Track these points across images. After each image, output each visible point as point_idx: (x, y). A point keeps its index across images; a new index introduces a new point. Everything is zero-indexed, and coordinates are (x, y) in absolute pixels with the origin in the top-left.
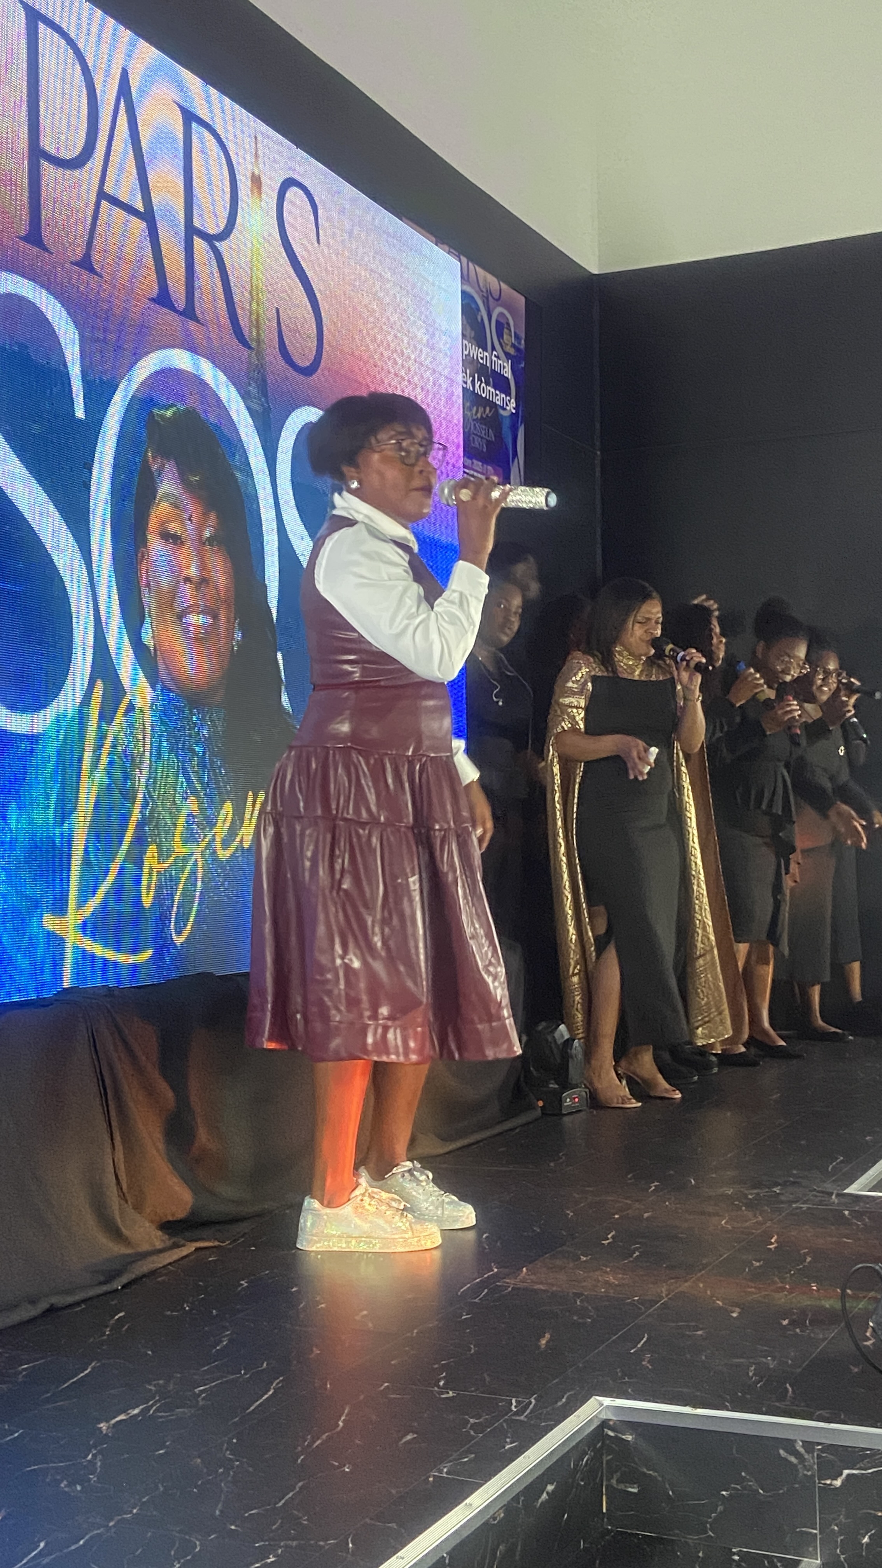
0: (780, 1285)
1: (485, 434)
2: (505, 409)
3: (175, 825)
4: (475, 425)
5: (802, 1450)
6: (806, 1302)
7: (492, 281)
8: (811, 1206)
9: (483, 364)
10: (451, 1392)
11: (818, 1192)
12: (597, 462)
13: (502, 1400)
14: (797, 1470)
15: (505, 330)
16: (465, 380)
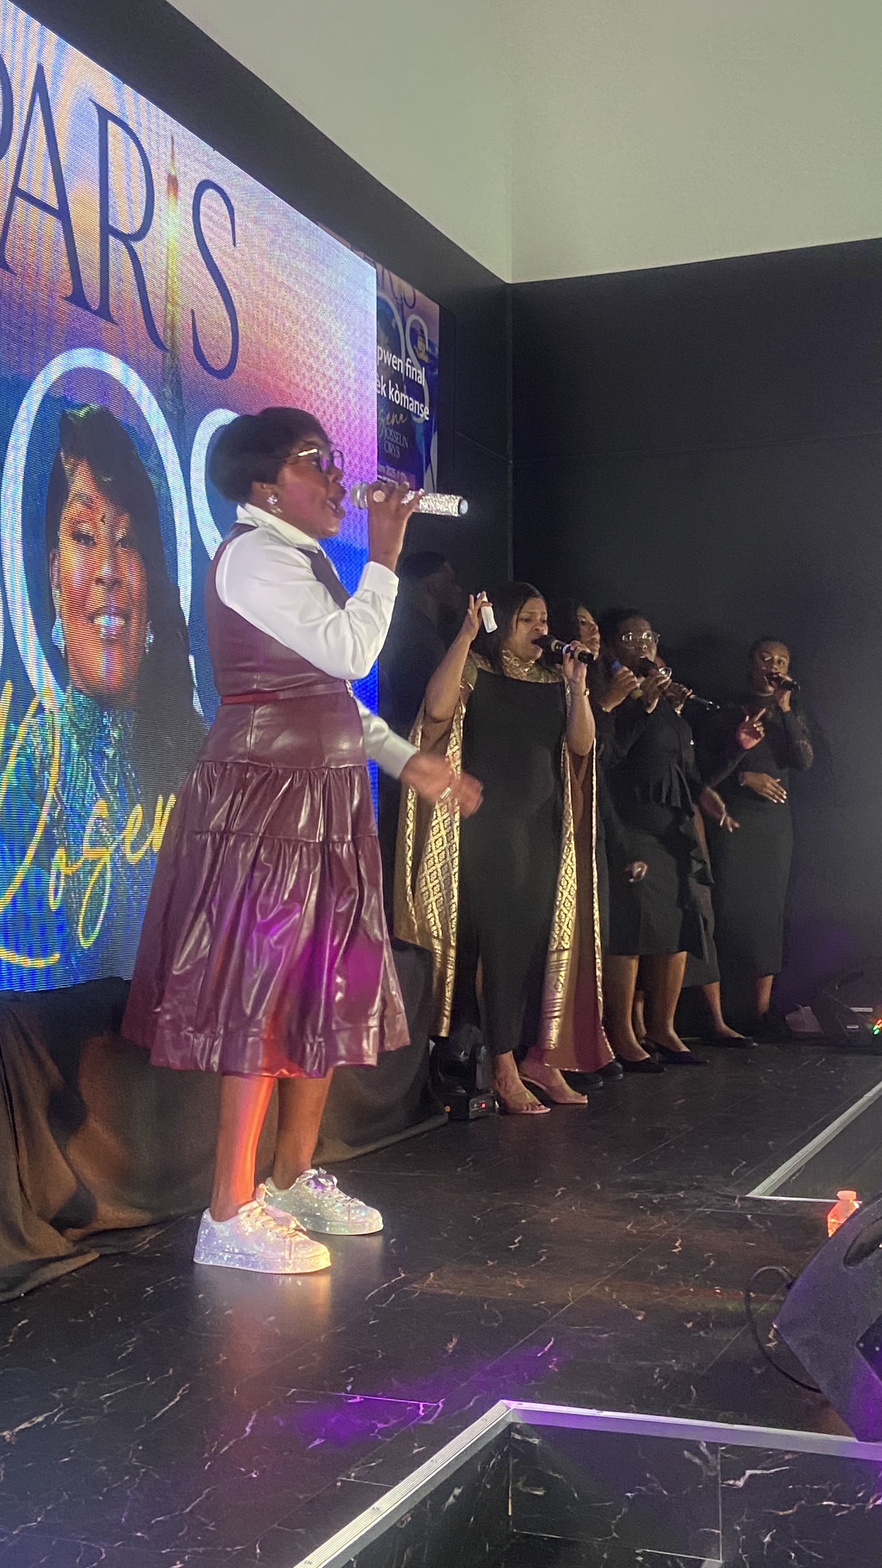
0: (684, 1288)
1: (398, 441)
2: (419, 417)
3: (84, 828)
4: (388, 431)
5: (705, 1451)
6: (712, 1305)
7: (408, 289)
8: (715, 1210)
9: (396, 371)
10: (358, 1397)
11: (721, 1196)
12: (510, 470)
13: (410, 1405)
14: (701, 1472)
15: (420, 338)
16: (379, 386)
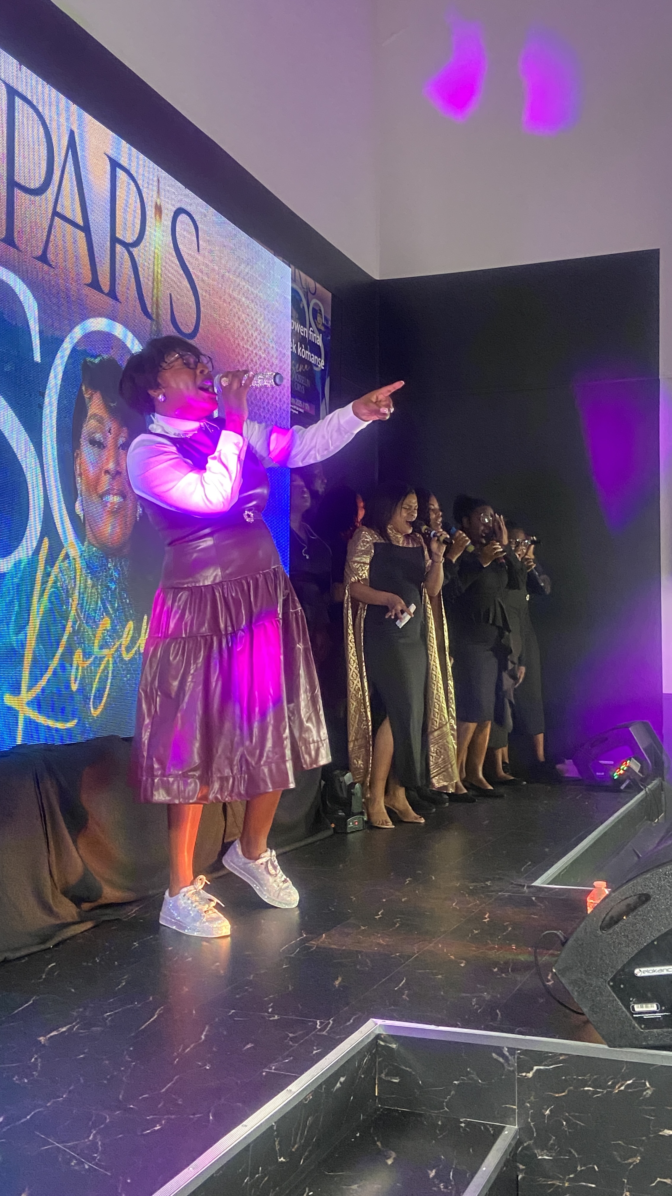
0: (491, 945)
1: (305, 383)
2: (317, 366)
3: (95, 636)
4: (297, 376)
5: (507, 1054)
6: (509, 957)
7: (311, 282)
8: (511, 894)
9: (303, 336)
10: (276, 1016)
11: (515, 884)
13: (310, 1021)
14: (503, 1067)
15: (318, 314)
16: (292, 346)
